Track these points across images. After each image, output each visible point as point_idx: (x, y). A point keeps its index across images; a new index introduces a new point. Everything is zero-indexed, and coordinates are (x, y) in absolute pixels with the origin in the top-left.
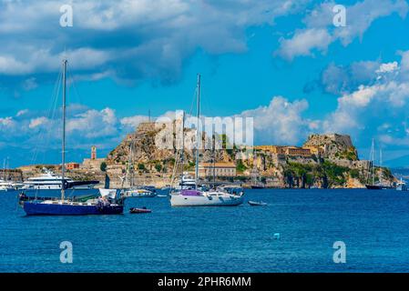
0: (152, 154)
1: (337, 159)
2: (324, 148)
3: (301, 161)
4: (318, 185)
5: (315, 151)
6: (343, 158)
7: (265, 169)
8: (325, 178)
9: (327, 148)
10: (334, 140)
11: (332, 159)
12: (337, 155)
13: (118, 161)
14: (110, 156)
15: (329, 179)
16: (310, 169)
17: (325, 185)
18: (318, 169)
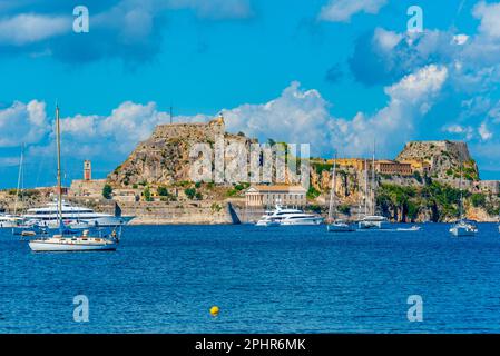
0: (178, 173)
1: (451, 178)
2: (431, 162)
3: (398, 182)
4: (424, 217)
5: (417, 167)
6: (459, 176)
7: (347, 194)
8: (434, 208)
9: (435, 162)
10: (445, 149)
11: (442, 179)
12: (449, 173)
13: (126, 184)
14: (114, 177)
15: (440, 209)
16: (411, 194)
17: (435, 217)
18: (425, 193)
